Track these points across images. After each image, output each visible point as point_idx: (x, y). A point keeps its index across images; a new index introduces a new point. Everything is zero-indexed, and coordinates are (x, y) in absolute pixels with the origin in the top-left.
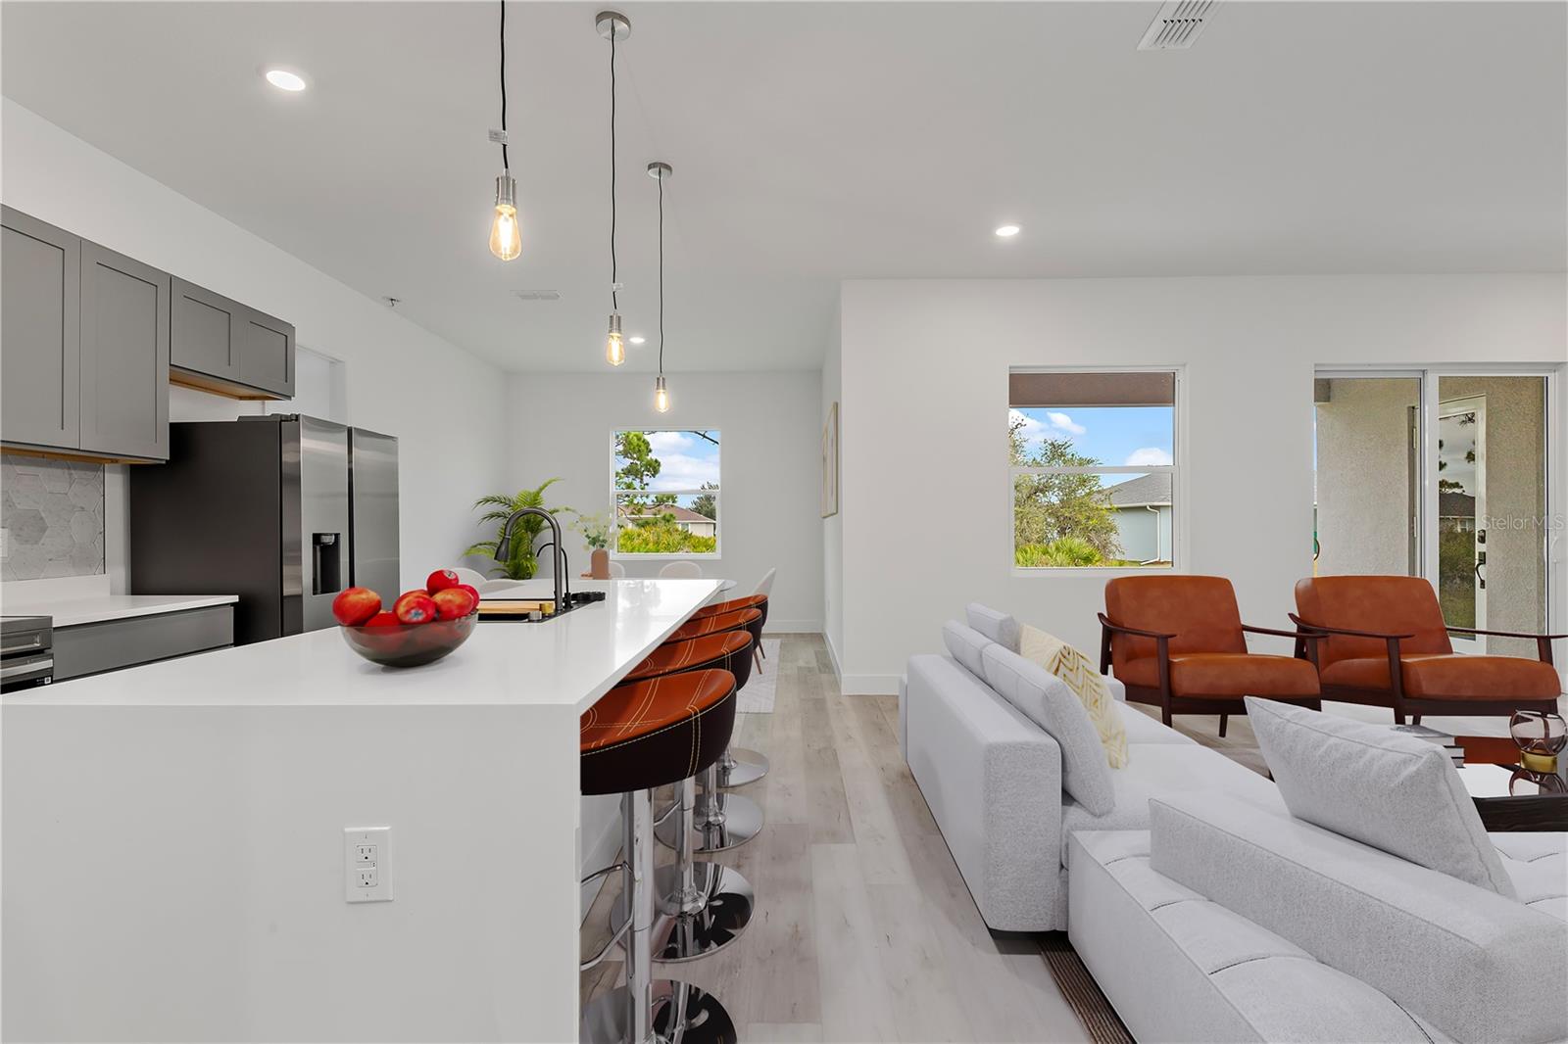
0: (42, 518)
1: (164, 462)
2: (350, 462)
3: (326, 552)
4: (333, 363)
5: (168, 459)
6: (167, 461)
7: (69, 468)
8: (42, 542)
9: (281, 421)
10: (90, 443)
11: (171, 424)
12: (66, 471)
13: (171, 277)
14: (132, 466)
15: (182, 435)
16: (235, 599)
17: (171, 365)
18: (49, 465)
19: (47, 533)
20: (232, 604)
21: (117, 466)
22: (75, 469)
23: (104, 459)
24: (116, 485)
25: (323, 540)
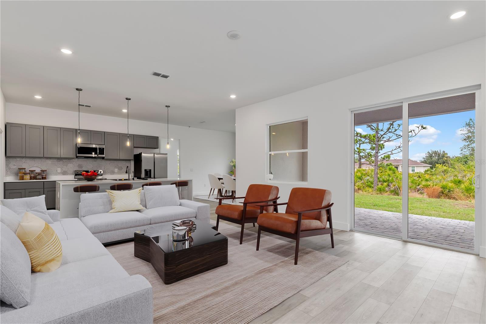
7: (126, 161)
17: (134, 147)
21: (133, 160)
24: (132, 163)
25: (147, 170)
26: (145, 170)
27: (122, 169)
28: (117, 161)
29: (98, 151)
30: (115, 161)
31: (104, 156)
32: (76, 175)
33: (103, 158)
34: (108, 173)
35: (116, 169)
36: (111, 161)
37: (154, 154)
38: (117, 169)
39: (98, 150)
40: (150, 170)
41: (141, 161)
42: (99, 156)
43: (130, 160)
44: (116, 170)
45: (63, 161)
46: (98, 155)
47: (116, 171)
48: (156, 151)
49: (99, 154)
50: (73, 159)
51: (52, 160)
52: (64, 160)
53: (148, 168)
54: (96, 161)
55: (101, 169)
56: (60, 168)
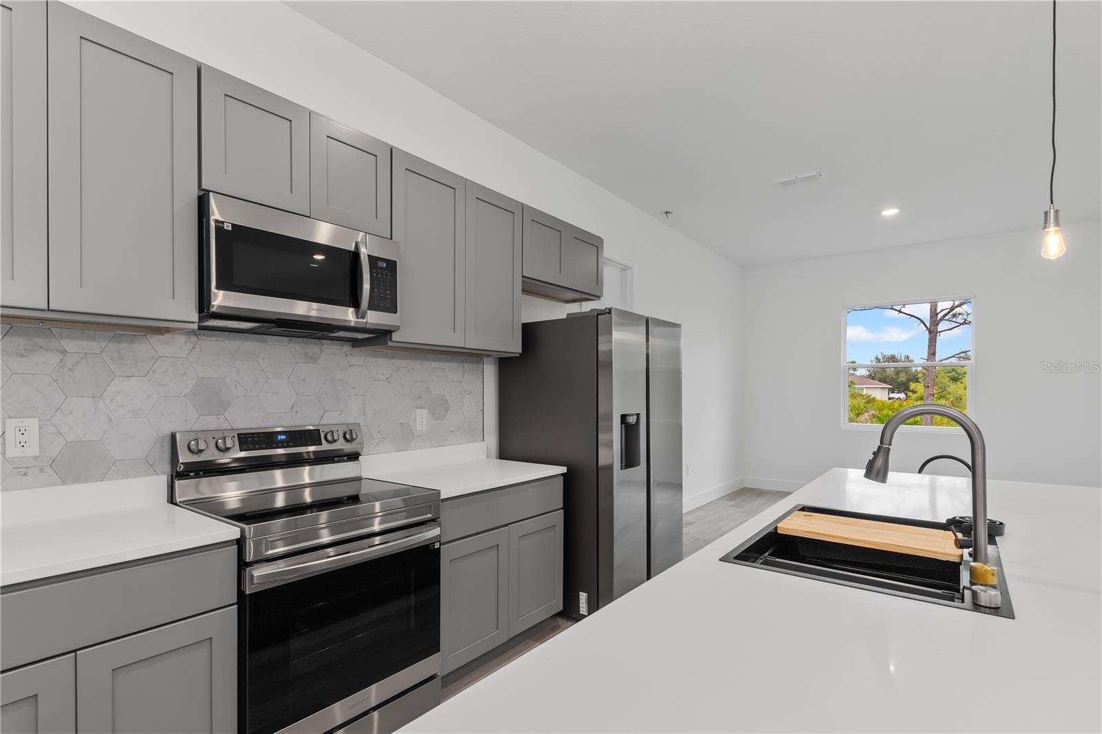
0: (446, 401)
1: (518, 355)
2: (647, 348)
3: (630, 430)
4: (624, 270)
5: (521, 352)
6: (520, 354)
7: (463, 362)
8: (446, 419)
9: (598, 315)
10: (473, 343)
11: (523, 324)
12: (461, 364)
13: (523, 205)
14: (500, 358)
15: (530, 332)
16: (563, 470)
17: (523, 277)
18: (451, 360)
19: (450, 411)
20: (562, 475)
21: (491, 359)
22: (466, 362)
23: (485, 355)
24: (490, 374)
25: (629, 419)
26: (624, 417)
27: (447, 409)
29: (366, 283)
30: (416, 364)
31: (394, 320)
32: (180, 473)
33: (380, 336)
34: (384, 439)
35: (419, 411)
36: (398, 362)
38: (425, 411)
40: (638, 420)
44: (422, 420)
45: (64, 352)
47: (419, 427)
50: (155, 339)
52: (70, 345)
54: (314, 359)
55: (343, 415)
56: (32, 424)
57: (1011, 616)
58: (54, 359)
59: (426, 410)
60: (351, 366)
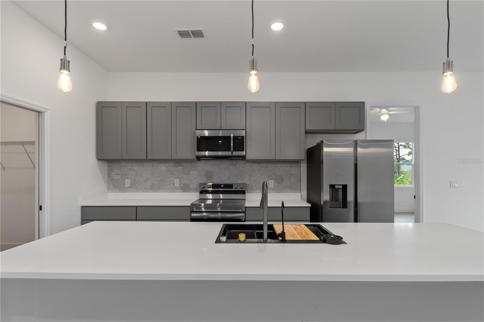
1: (303, 160)
5: (305, 159)
8: (282, 183)
12: (289, 164)
16: (310, 205)
17: (305, 130)
24: (304, 167)
25: (336, 187)
26: (332, 186)
27: (283, 180)
28: (274, 165)
29: (232, 144)
31: (243, 153)
32: (201, 192)
33: (244, 158)
34: (257, 189)
35: (270, 180)
36: (262, 165)
37: (356, 145)
39: (232, 142)
40: (345, 187)
41: (322, 162)
42: (236, 153)
43: (297, 162)
44: (272, 183)
45: (183, 166)
46: (232, 153)
47: (270, 186)
48: (359, 137)
49: (234, 150)
51: (167, 165)
52: (184, 165)
53: (339, 182)
54: (235, 166)
55: (243, 181)
56: (178, 180)
57: (216, 242)
58: (181, 167)
59: (273, 180)
60: (246, 166)
